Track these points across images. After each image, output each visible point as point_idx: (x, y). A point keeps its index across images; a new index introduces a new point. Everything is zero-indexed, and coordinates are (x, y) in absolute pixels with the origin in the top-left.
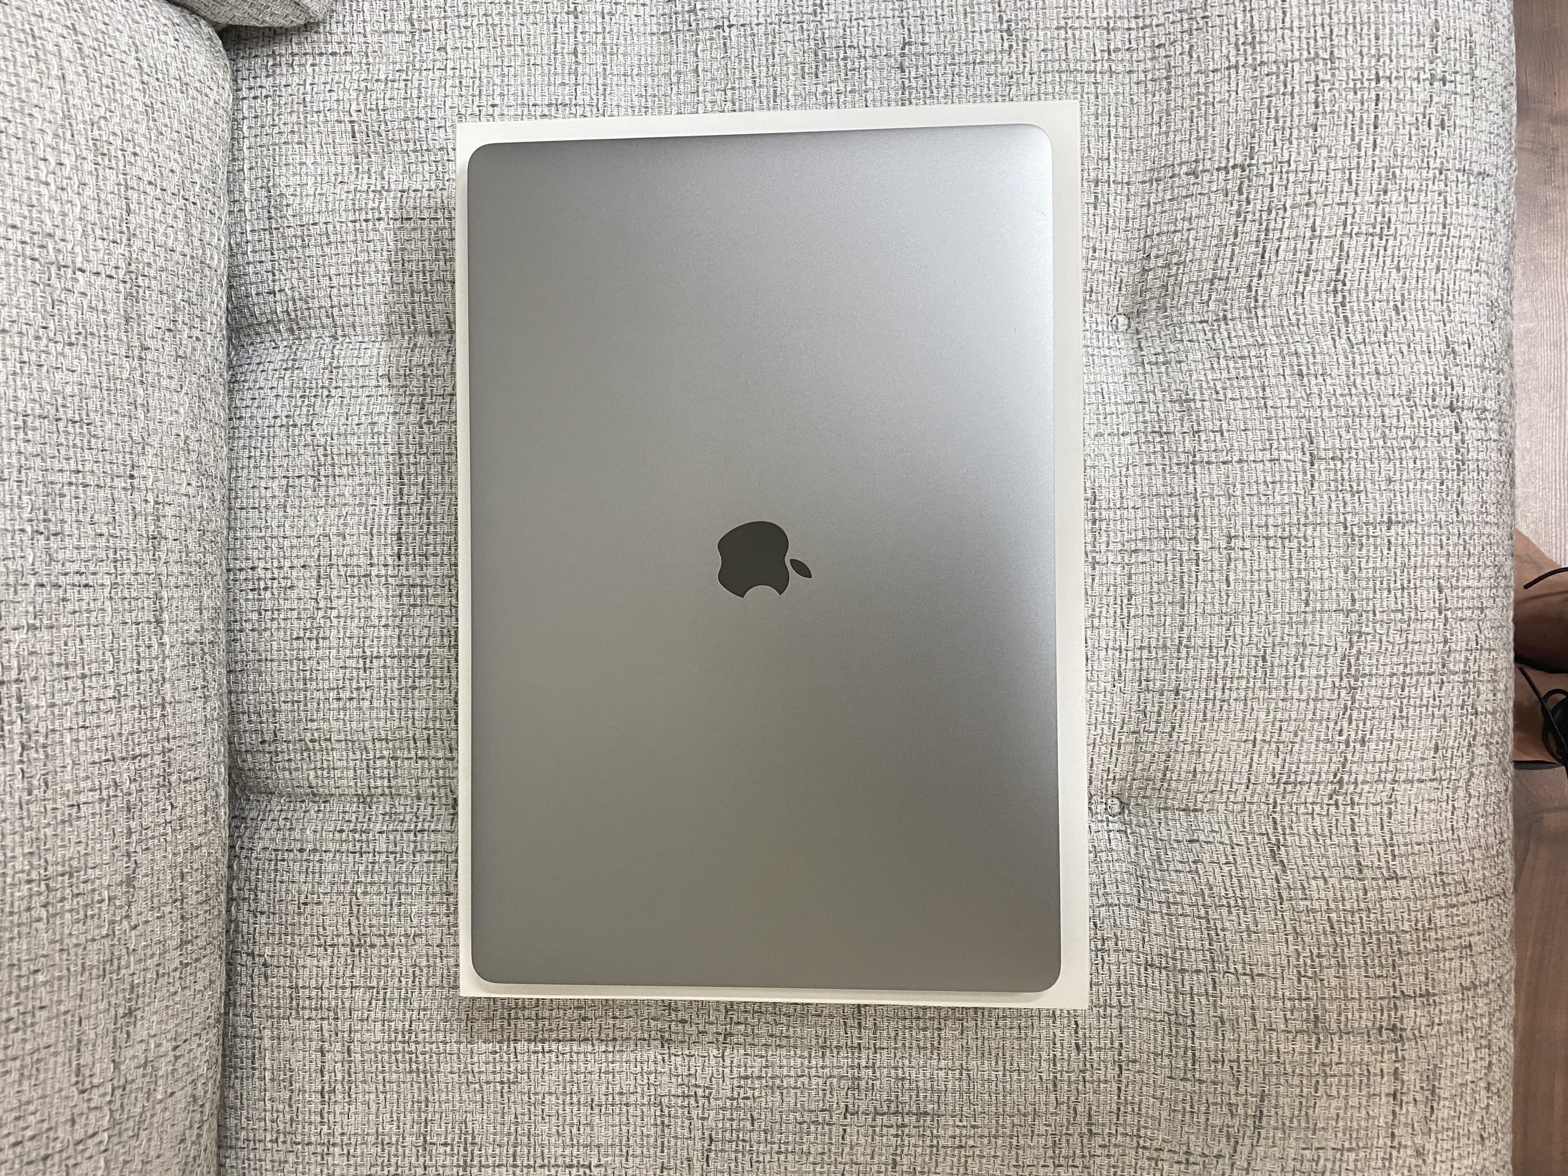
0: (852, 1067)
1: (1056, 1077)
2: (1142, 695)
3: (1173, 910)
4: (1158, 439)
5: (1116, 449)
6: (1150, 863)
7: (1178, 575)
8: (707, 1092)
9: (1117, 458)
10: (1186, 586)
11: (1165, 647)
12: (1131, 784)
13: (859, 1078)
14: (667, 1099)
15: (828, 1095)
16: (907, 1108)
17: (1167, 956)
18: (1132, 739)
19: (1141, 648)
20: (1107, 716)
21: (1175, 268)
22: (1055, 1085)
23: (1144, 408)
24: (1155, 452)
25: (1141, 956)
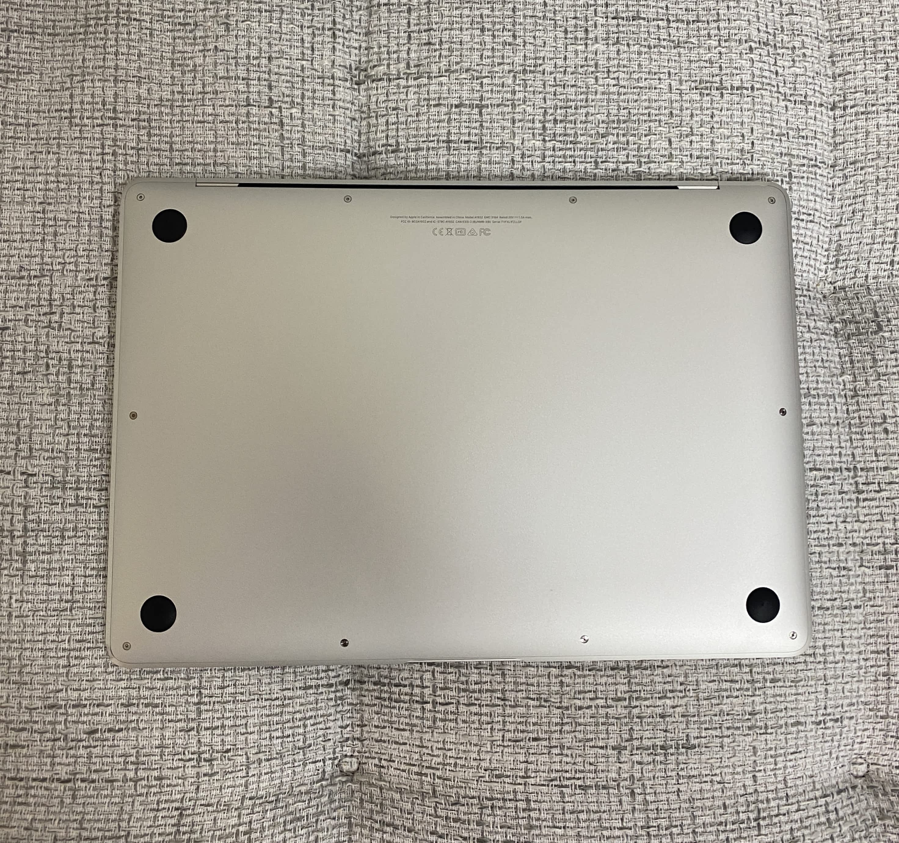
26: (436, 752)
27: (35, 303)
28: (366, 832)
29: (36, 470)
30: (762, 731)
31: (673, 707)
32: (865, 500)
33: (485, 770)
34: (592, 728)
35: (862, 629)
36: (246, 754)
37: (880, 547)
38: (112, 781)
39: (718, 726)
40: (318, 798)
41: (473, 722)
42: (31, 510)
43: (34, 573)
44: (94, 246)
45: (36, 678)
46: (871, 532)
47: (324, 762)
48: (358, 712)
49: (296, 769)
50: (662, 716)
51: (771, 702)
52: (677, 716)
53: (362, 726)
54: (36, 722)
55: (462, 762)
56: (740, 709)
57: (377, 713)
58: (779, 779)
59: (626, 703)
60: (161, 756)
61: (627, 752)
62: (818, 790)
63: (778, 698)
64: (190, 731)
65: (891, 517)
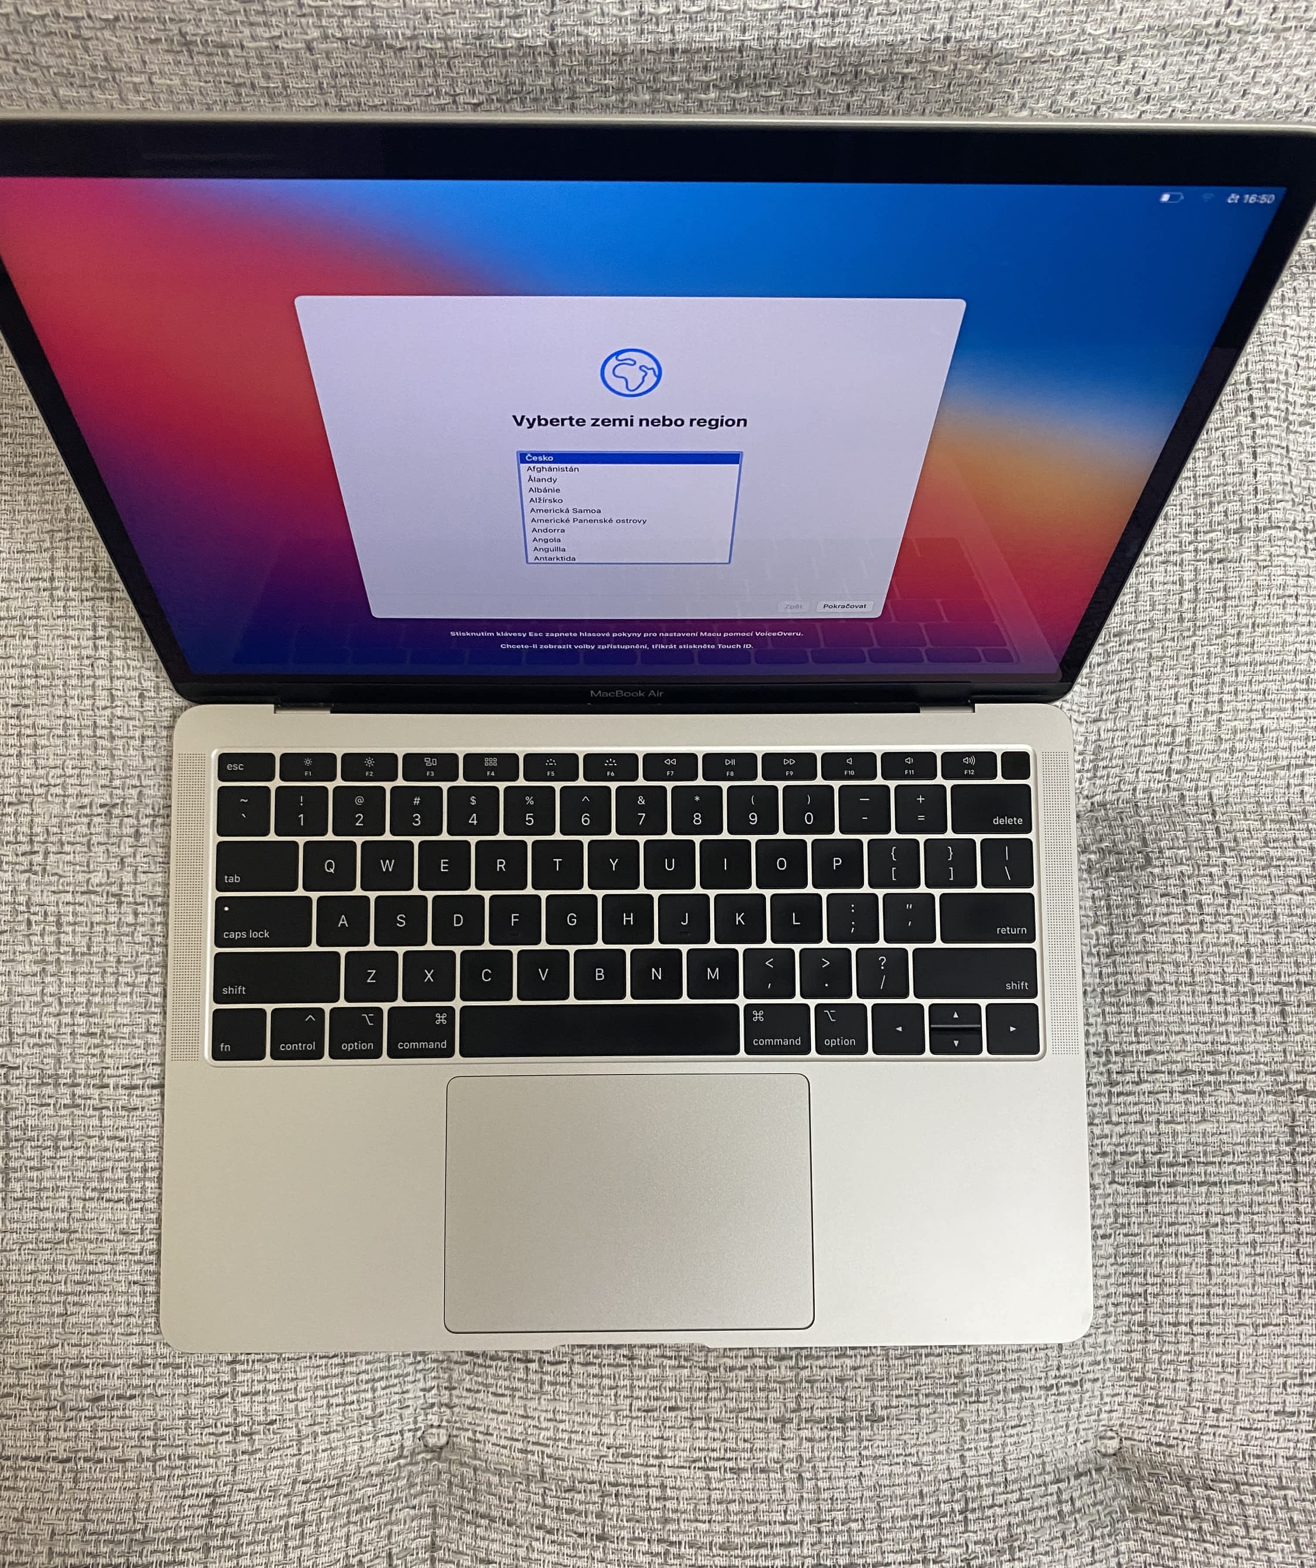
0: (73, 1075)
1: (56, 1367)
2: (596, 1487)
3: (292, 1532)
4: (957, 1507)
5: (943, 1448)
6: (358, 1495)
7: (768, 1540)
8: (38, 869)
9: (931, 1449)
10: (753, 1552)
11: (666, 1521)
12: (467, 1465)
13: (57, 1085)
14: (28, 811)
15: (32, 1041)
16: (13, 1153)
17: (227, 1525)
18: (534, 1469)
19: (663, 1487)
20: (566, 1436)
21: (1194, 1526)
22: (45, 1366)
23: (998, 1485)
24: (938, 1503)
25: (228, 1488)
26: (544, 1425)
27: (12, 839)
28: (454, 1524)
29: (19, 1061)
30: (973, 1399)
31: (855, 1368)
32: (1119, 1094)
33: (608, 1448)
34: (748, 1395)
35: (1112, 1265)
36: (297, 1425)
37: (1139, 1158)
38: (124, 1461)
39: (913, 1392)
40: (393, 1481)
41: (592, 1387)
42: (13, 1114)
43: (19, 1195)
44: (89, 763)
45: (25, 1330)
46: (1127, 1138)
47: (402, 1435)
48: (445, 1370)
49: (364, 1445)
50: (840, 1380)
51: (984, 1362)
52: (859, 1379)
53: (450, 1389)
54: (25, 1386)
55: (579, 1437)
56: (943, 1371)
57: (469, 1373)
58: (995, 1459)
59: (793, 1363)
60: (186, 1429)
61: (793, 1426)
62: (1049, 1473)
63: (994, 1357)
64: (223, 1397)
65: (1154, 1118)
